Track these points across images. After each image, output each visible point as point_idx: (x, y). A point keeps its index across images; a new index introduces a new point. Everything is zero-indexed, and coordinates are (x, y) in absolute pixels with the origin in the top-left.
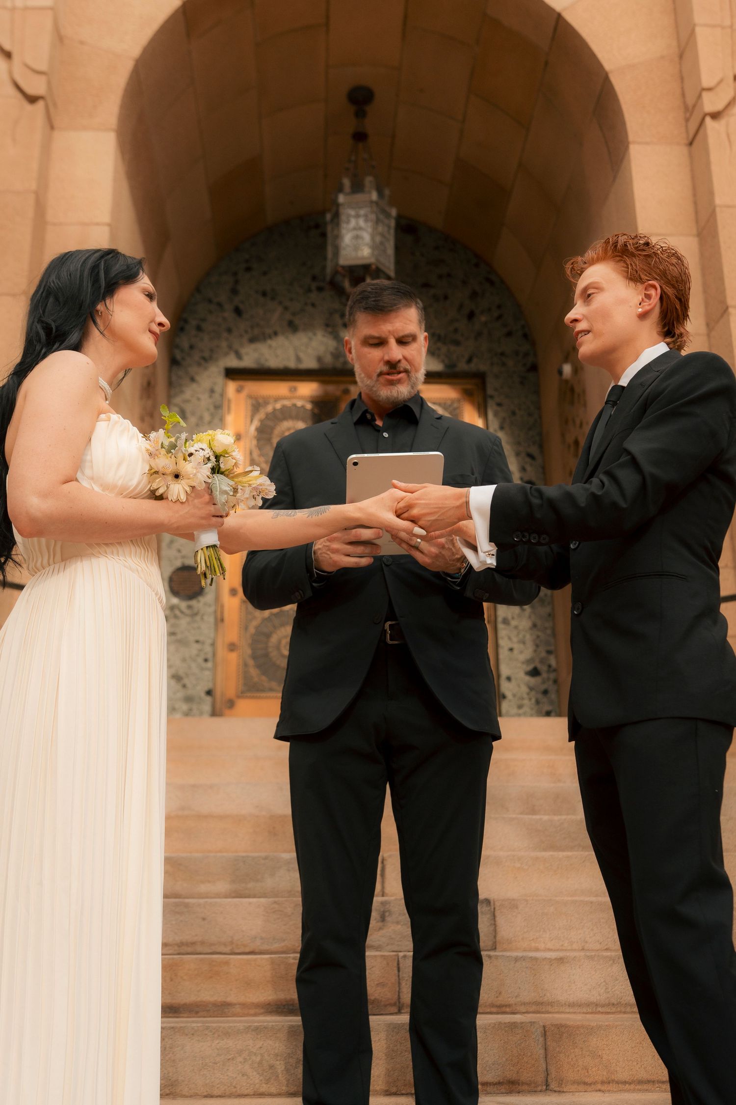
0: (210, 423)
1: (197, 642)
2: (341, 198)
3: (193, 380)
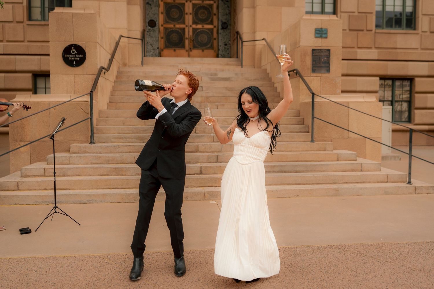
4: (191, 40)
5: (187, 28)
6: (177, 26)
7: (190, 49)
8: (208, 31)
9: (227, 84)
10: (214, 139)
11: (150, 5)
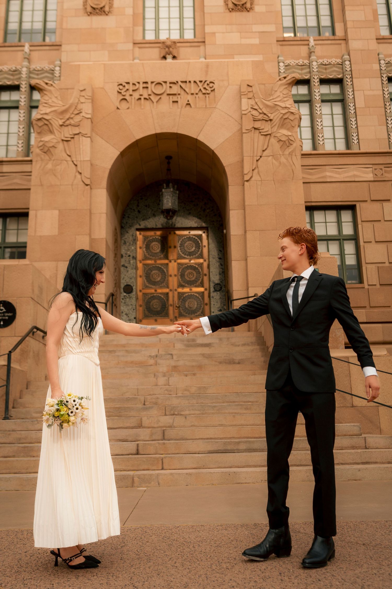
0: (132, 244)
1: (131, 305)
2: (163, 190)
3: (127, 232)
4: (176, 307)
5: (172, 292)
6: (159, 291)
7: (176, 317)
8: (197, 295)
9: (206, 350)
10: (165, 412)
11: (127, 267)
